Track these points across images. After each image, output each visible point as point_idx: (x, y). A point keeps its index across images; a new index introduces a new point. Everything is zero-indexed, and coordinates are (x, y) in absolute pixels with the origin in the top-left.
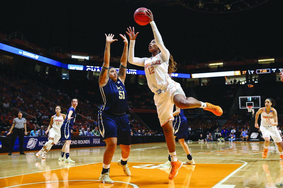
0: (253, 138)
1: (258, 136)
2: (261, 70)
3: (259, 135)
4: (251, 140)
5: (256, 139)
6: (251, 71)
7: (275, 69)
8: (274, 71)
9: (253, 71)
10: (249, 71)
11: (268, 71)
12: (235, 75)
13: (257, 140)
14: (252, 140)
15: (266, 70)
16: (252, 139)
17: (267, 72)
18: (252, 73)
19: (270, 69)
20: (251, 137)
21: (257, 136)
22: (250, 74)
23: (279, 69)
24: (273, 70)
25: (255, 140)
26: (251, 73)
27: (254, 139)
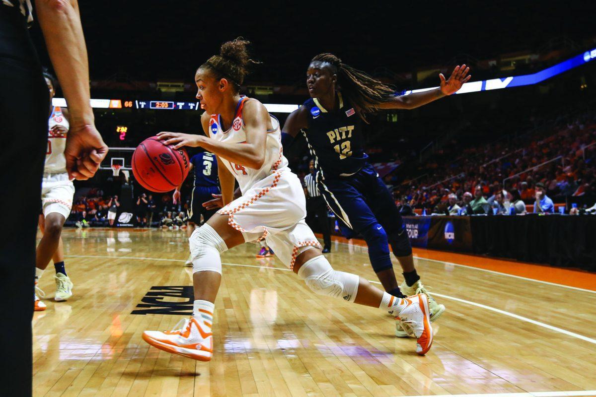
0: (124, 221)
1: (131, 220)
2: (158, 103)
3: (133, 216)
4: (118, 225)
5: (129, 223)
6: (140, 103)
7: (183, 104)
8: (180, 108)
9: (145, 103)
10: (137, 102)
11: (170, 105)
12: (111, 107)
13: (129, 225)
14: (121, 225)
15: (167, 103)
16: (122, 223)
17: (168, 107)
18: (143, 107)
19: (173, 103)
20: (119, 221)
21: (130, 218)
22: (138, 107)
23: (189, 104)
24: (178, 104)
25: (126, 225)
26: (140, 106)
27: (125, 223)
